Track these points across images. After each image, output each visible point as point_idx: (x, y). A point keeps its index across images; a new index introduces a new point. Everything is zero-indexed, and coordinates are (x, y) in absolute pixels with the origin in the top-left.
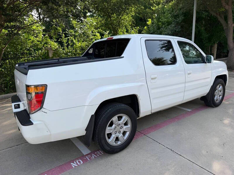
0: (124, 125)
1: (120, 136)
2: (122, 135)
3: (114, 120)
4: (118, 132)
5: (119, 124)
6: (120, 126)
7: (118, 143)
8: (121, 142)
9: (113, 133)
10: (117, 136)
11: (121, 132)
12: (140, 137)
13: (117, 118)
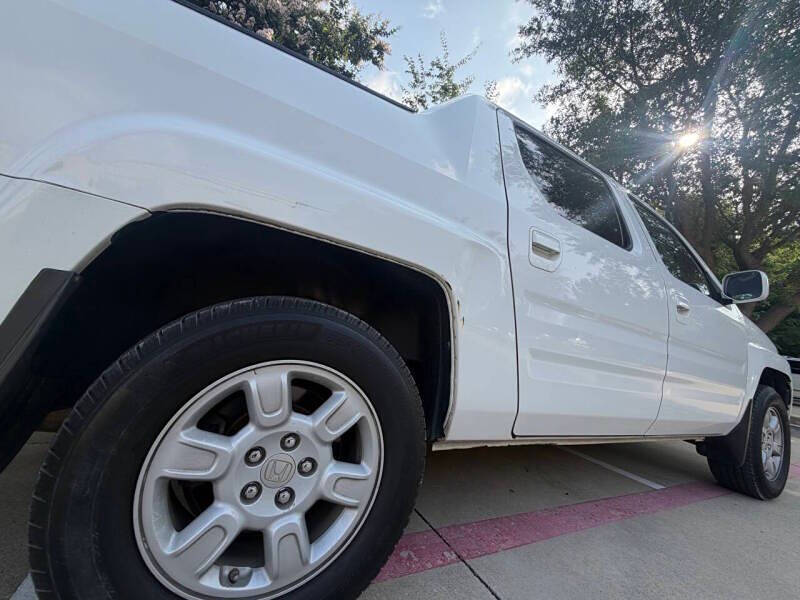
0: (327, 451)
1: (274, 530)
2: (296, 520)
3: (253, 385)
4: (268, 495)
5: (295, 435)
6: (298, 455)
7: (247, 579)
8: (275, 578)
9: (228, 490)
10: (256, 526)
11: (297, 502)
12: (435, 566)
13: (284, 379)
